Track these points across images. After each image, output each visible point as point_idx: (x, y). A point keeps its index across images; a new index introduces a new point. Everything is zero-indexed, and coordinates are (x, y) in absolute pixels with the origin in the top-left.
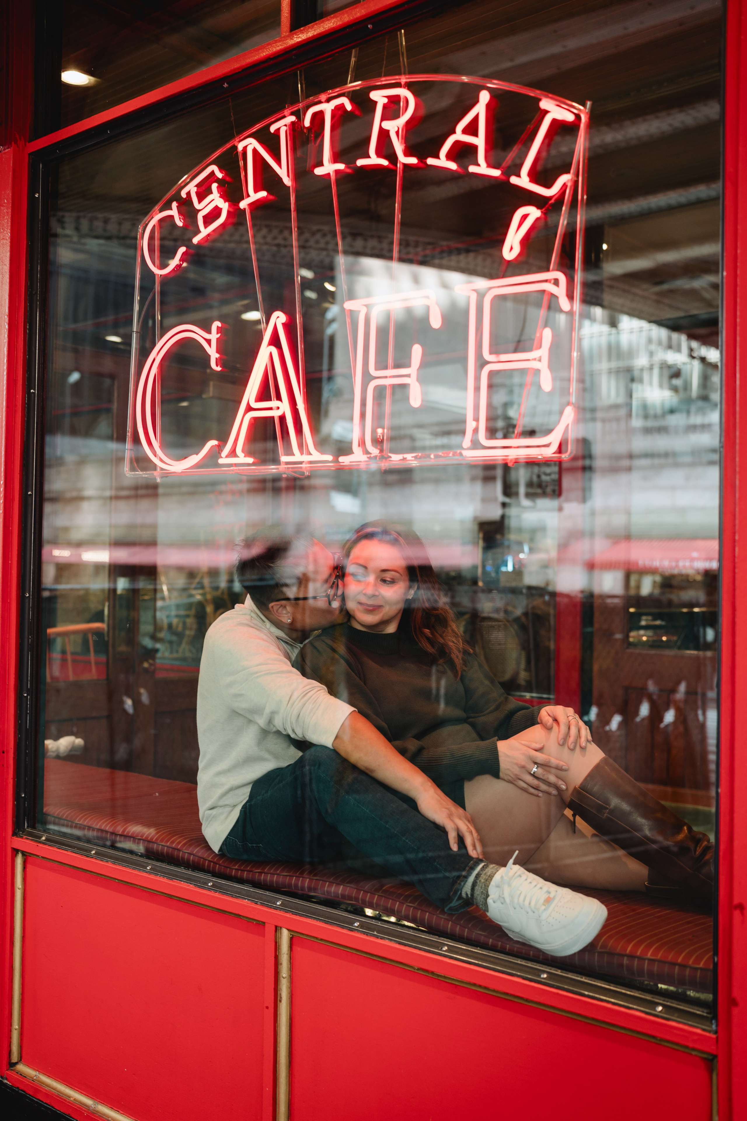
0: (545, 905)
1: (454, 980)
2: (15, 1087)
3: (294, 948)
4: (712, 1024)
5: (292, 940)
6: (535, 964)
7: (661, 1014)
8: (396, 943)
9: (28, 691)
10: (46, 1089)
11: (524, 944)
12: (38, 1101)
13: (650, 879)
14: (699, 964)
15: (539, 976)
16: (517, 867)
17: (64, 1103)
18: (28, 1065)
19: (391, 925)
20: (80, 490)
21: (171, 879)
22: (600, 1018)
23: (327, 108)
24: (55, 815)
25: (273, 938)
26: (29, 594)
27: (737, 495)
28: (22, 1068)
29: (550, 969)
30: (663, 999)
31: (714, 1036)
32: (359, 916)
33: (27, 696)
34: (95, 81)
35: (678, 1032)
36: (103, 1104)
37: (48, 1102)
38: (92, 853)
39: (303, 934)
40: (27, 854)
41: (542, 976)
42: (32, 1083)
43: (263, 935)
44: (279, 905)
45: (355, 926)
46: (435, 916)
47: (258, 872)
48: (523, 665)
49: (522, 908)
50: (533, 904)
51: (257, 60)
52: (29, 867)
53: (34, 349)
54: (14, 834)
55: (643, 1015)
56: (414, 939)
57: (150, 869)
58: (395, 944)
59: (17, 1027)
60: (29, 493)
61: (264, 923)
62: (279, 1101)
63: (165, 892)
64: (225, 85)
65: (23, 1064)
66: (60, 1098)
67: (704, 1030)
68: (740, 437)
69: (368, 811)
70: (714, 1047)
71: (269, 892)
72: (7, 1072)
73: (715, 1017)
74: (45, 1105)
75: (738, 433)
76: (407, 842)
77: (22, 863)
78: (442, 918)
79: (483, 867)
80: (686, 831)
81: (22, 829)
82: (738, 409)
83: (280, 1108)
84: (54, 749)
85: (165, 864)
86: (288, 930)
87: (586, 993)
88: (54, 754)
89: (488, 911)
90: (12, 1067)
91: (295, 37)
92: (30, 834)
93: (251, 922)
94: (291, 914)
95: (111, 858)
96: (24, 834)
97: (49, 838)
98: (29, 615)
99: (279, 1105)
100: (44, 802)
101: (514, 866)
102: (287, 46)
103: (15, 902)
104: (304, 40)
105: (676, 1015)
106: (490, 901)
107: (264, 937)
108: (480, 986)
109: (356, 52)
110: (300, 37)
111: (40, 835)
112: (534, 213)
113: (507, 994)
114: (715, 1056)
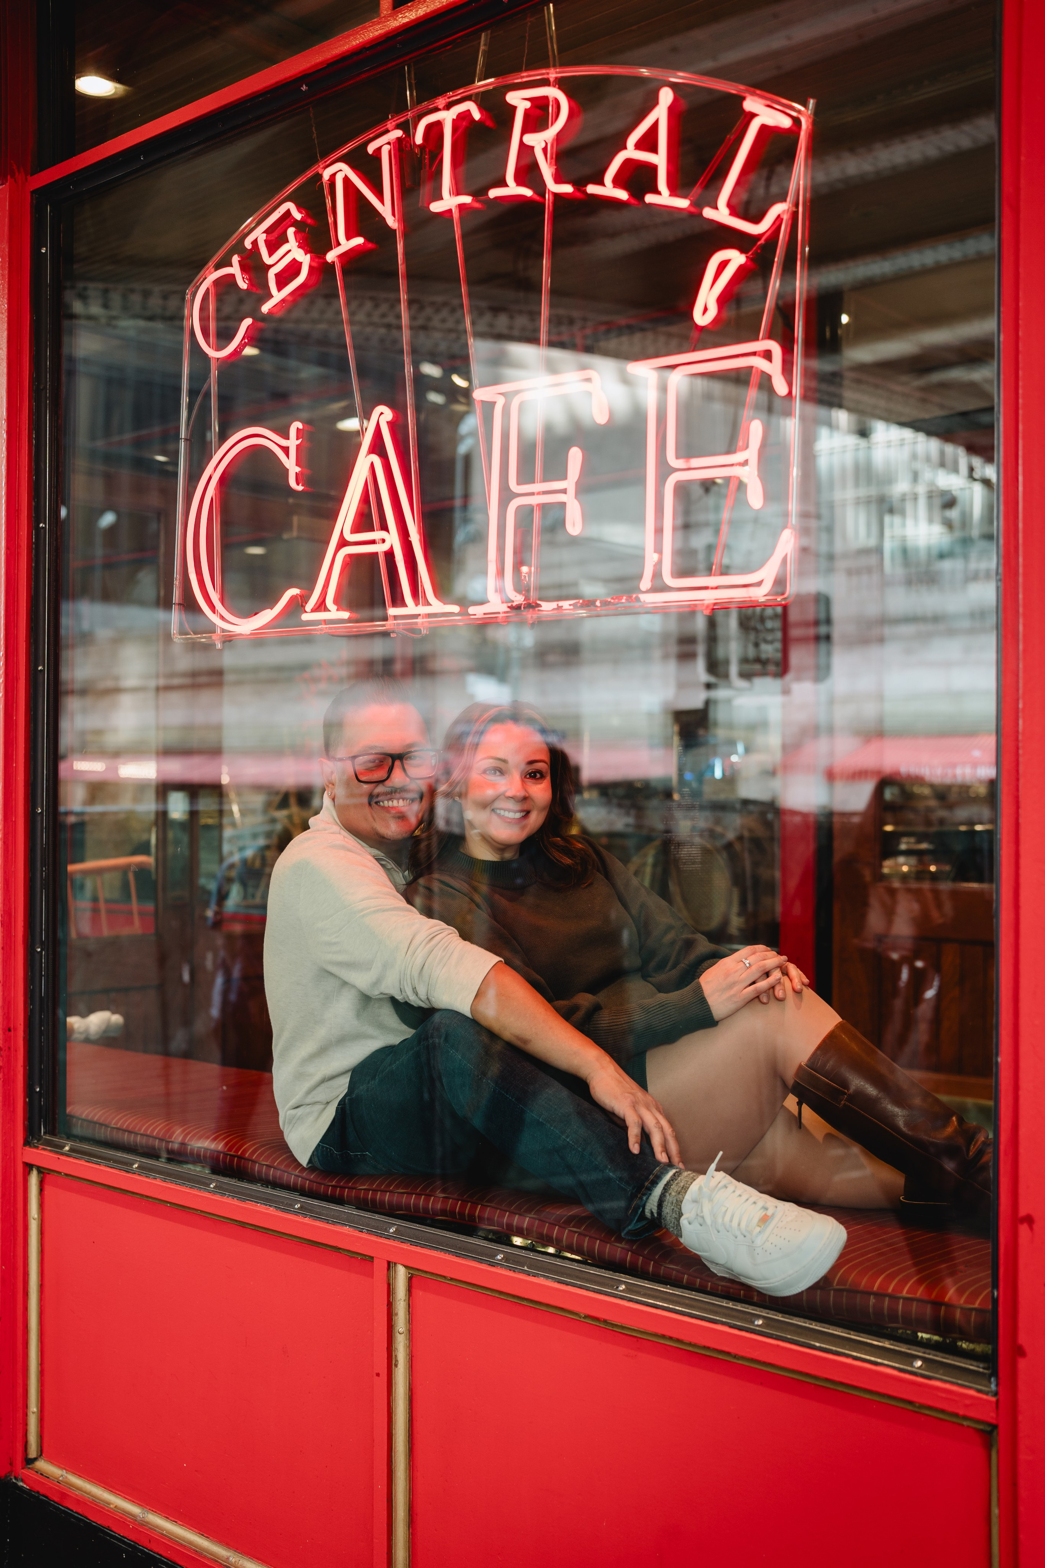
0: (761, 1227)
1: (634, 1330)
2: (34, 1492)
3: (414, 1291)
4: (990, 1382)
5: (410, 1280)
6: (747, 1306)
7: (920, 1371)
8: (555, 1282)
9: (42, 944)
10: (77, 1493)
11: (732, 1281)
12: (66, 1510)
13: (908, 1191)
14: (974, 1304)
15: (753, 1323)
16: (721, 1174)
17: (101, 1511)
18: (52, 1461)
19: (548, 1257)
20: (117, 678)
21: (244, 1201)
22: (836, 1378)
23: (447, 117)
24: (83, 1116)
25: (385, 1278)
26: (42, 809)
27: (1021, 647)
28: (42, 1465)
29: (768, 1313)
30: (923, 1350)
31: (994, 1399)
32: (503, 1246)
33: (41, 952)
34: (125, 90)
35: (944, 1395)
36: (156, 1512)
37: (80, 1511)
38: (134, 1167)
39: (426, 1272)
40: (44, 1171)
41: (756, 1323)
42: (58, 1486)
43: (371, 1275)
44: (392, 1233)
45: (498, 1260)
46: (608, 1245)
47: (364, 1189)
48: (735, 909)
49: (728, 1231)
50: (743, 1225)
51: (347, 51)
52: (48, 1189)
53: (43, 467)
54: (27, 1143)
55: (895, 1373)
56: (578, 1276)
57: (214, 1187)
58: (552, 1283)
59: (35, 1410)
60: (40, 668)
61: (373, 1258)
62: (396, 1502)
63: (235, 1219)
64: (302, 87)
65: (45, 1460)
66: (96, 1505)
67: (979, 1391)
68: (1025, 566)
69: (513, 1100)
70: (993, 1415)
71: (379, 1216)
72: (23, 1471)
73: (995, 1373)
74: (76, 1515)
75: (1021, 560)
76: (568, 1142)
77: (38, 1183)
78: (619, 1247)
79: (674, 1175)
80: (956, 1123)
81: (37, 1137)
82: (1021, 525)
83: (398, 1512)
84: (82, 1030)
85: (234, 1180)
86: (406, 1267)
87: (818, 1344)
88: (83, 1037)
89: (681, 1237)
90: (29, 1464)
91: (400, 16)
92: (49, 1143)
93: (354, 1257)
94: (409, 1244)
95: (160, 1173)
96: (40, 1143)
97: (75, 1147)
98: (42, 838)
99: (396, 1508)
100: (68, 1100)
101: (718, 1173)
102: (389, 30)
103: (29, 1237)
104: (412, 21)
105: (941, 1372)
106: (684, 1221)
107: (373, 1278)
108: (671, 1338)
109: (486, 36)
110: (406, 16)
111: (62, 1144)
112: (736, 258)
113: (708, 1348)
114: (995, 1427)
